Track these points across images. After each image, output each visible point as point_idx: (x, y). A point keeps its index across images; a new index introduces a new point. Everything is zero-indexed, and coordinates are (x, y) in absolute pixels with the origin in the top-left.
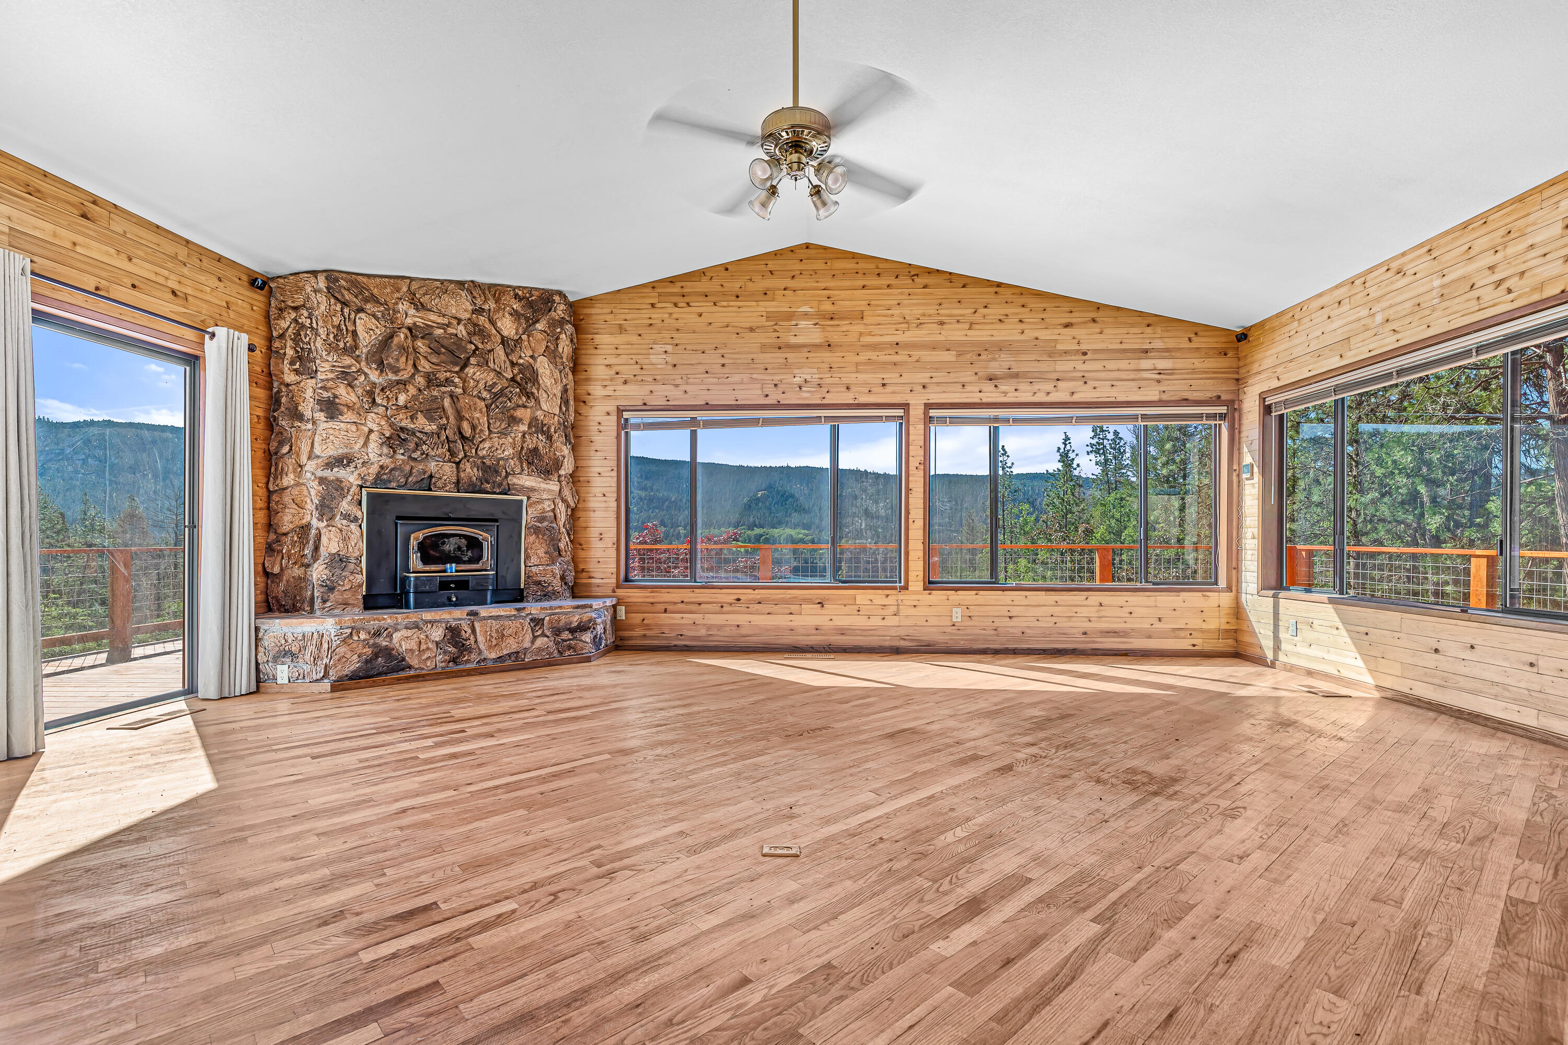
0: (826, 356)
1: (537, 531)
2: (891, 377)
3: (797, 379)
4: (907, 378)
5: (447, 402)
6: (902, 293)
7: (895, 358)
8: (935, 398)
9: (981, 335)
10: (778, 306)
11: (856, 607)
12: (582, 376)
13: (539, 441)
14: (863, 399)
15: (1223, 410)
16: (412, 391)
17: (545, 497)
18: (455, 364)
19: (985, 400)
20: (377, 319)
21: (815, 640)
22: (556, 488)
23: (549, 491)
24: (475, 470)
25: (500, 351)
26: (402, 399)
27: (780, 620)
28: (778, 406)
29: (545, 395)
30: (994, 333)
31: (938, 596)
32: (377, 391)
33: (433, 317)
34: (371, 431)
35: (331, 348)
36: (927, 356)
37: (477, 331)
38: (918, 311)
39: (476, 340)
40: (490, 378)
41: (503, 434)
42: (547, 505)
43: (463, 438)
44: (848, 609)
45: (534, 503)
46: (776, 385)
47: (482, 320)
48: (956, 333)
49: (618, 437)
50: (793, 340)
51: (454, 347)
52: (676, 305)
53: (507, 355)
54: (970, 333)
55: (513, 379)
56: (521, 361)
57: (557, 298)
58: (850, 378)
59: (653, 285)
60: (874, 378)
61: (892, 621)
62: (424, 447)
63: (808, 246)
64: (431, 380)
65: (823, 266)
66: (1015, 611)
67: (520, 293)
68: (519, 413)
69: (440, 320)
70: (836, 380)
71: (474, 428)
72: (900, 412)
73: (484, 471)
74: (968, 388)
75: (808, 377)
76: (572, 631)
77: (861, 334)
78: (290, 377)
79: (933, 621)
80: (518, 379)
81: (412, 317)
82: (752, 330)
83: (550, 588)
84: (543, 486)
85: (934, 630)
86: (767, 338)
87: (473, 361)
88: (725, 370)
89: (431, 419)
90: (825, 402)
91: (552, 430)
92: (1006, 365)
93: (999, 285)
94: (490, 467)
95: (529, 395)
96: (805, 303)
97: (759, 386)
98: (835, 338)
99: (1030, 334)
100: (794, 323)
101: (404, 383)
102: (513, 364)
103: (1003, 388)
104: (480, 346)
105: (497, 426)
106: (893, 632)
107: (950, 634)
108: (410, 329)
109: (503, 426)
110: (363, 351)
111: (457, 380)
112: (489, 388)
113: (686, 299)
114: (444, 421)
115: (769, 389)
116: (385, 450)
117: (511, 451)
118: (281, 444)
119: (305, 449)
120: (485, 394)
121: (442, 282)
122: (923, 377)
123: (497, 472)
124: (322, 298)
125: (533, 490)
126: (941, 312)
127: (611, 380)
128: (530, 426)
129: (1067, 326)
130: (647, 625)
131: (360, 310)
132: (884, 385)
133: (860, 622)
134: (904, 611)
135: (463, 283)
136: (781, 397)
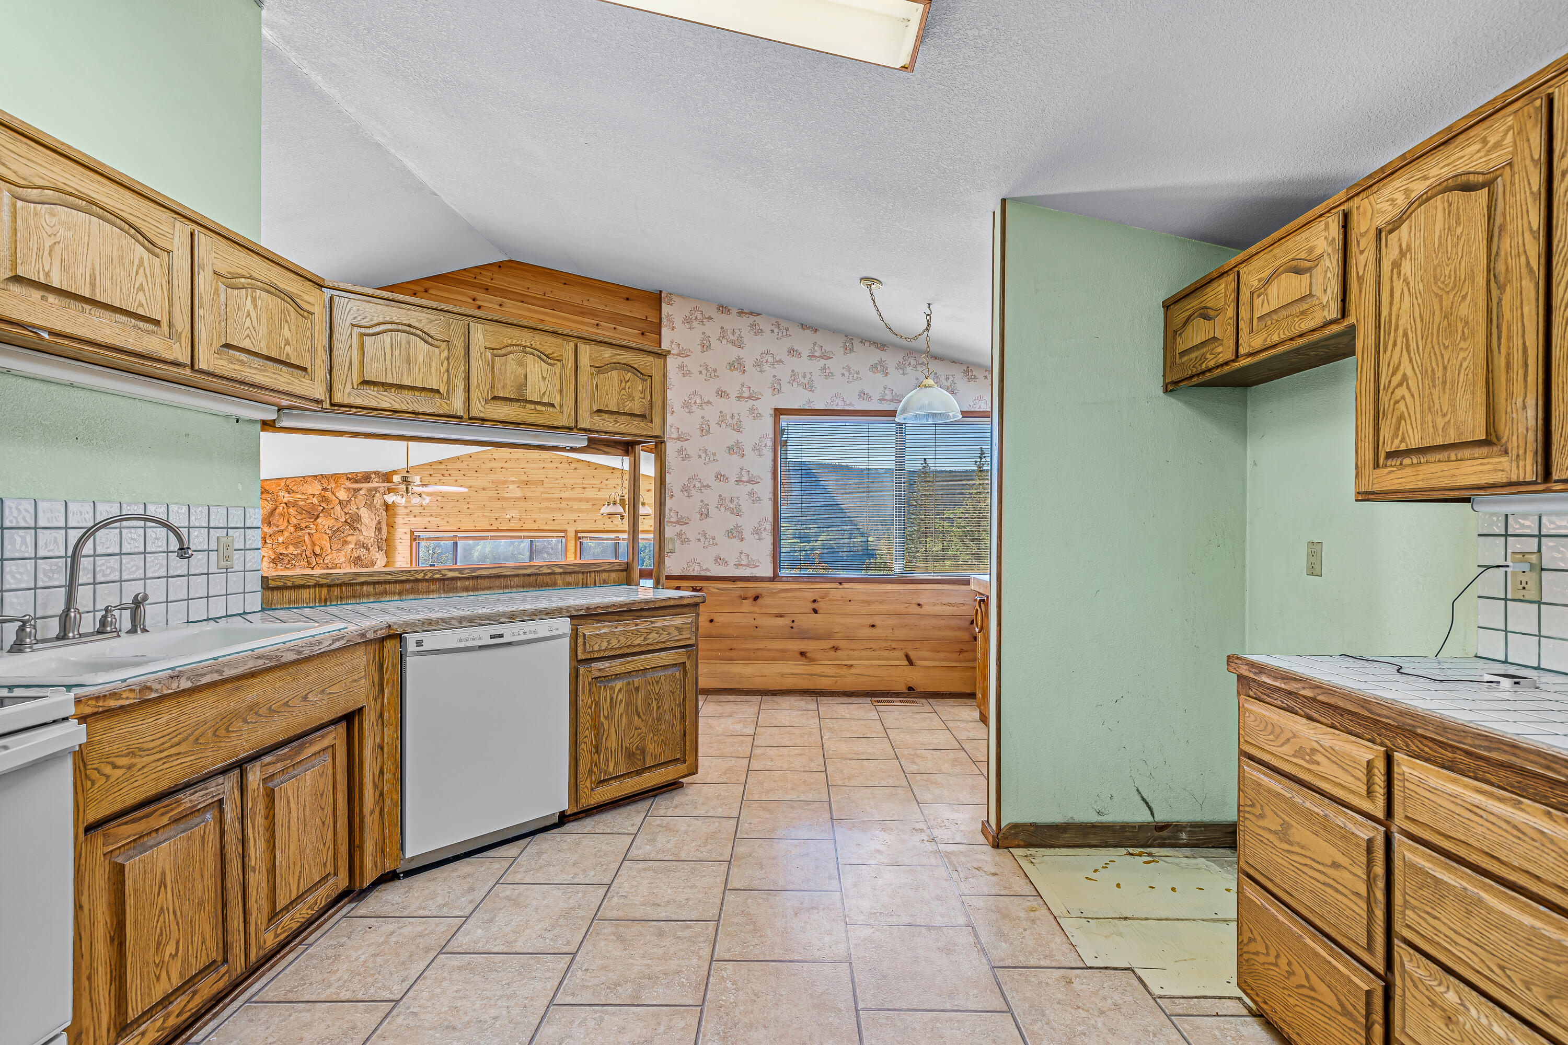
0: (524, 504)
2: (557, 515)
3: (508, 516)
4: (566, 516)
5: (307, 538)
6: (564, 471)
7: (560, 506)
8: (580, 527)
10: (499, 476)
12: (390, 512)
13: (362, 552)
14: (542, 528)
16: (286, 534)
18: (311, 518)
20: (268, 501)
25: (338, 508)
26: (280, 540)
28: (498, 530)
29: (365, 528)
32: (267, 536)
33: (299, 496)
34: (264, 556)
36: (577, 505)
37: (324, 499)
38: (572, 481)
39: (324, 505)
40: (331, 522)
41: (340, 550)
43: (315, 555)
47: (327, 494)
49: (411, 546)
50: (506, 495)
51: (310, 510)
52: (443, 475)
53: (342, 509)
55: (346, 521)
56: (350, 512)
57: (373, 476)
58: (536, 516)
59: (431, 464)
60: (550, 516)
62: (293, 562)
64: (297, 528)
65: (523, 456)
67: (350, 476)
68: (349, 539)
69: (303, 497)
70: (527, 517)
71: (322, 549)
72: (563, 534)
74: (597, 522)
75: (514, 515)
77: (542, 493)
80: (349, 521)
81: (287, 497)
86: (493, 494)
87: (321, 515)
88: (469, 511)
89: (297, 548)
90: (522, 528)
91: (369, 545)
95: (355, 529)
96: (513, 475)
97: (487, 519)
98: (528, 495)
100: (506, 486)
101: (282, 531)
102: (346, 513)
104: (326, 507)
105: (336, 547)
108: (286, 504)
109: (339, 546)
111: (312, 526)
112: (331, 528)
113: (449, 472)
114: (305, 548)
115: (493, 521)
116: (272, 565)
117: (344, 559)
120: (328, 531)
121: (304, 477)
122: (574, 516)
126: (583, 482)
127: (407, 515)
128: (356, 545)
132: (554, 520)
135: (316, 476)
136: (499, 525)
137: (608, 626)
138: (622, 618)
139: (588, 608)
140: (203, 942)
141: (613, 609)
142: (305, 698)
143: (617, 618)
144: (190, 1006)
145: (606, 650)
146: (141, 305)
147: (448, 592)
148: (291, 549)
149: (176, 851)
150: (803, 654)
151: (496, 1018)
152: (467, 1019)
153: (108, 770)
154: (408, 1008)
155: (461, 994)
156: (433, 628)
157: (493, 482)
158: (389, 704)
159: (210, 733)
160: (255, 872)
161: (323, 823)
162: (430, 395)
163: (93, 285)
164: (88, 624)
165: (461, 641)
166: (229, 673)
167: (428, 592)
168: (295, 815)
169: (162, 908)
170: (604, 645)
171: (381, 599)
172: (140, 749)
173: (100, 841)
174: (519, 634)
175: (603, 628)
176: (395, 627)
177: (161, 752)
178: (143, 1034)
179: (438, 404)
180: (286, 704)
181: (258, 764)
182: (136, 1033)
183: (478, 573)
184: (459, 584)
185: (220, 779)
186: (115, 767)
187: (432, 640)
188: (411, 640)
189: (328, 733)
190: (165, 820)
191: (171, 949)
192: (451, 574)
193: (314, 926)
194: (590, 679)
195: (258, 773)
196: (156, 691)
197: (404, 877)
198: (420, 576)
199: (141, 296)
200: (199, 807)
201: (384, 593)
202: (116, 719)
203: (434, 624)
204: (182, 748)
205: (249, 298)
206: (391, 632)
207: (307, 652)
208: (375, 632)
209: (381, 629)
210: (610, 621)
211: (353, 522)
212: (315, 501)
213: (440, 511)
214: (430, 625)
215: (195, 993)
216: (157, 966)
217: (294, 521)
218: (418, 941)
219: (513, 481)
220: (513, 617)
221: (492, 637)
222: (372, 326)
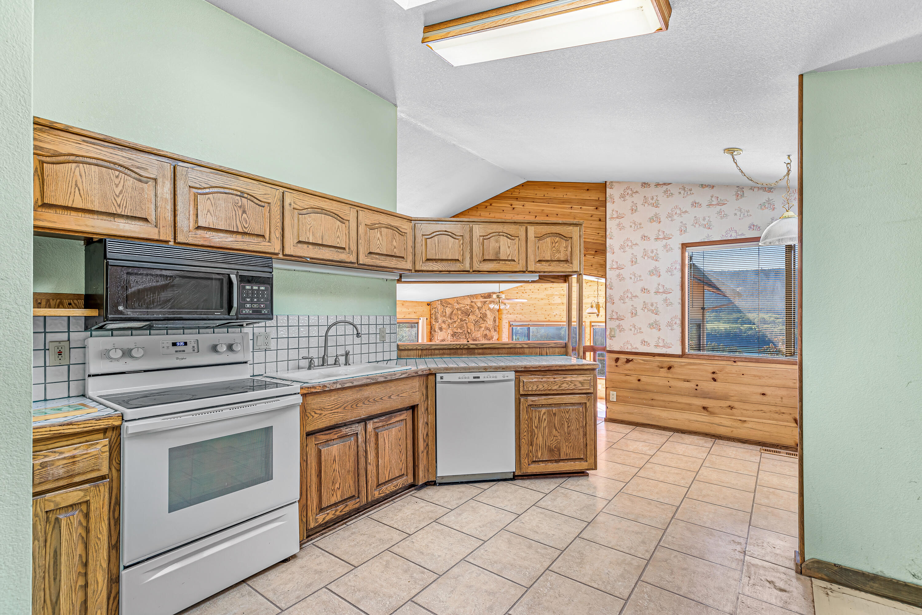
0: (562, 307)
3: (554, 314)
5: (465, 325)
8: (594, 320)
10: (549, 292)
12: (500, 312)
13: (487, 332)
16: (457, 323)
18: (467, 316)
20: (450, 308)
25: (477, 310)
26: (455, 326)
28: (549, 321)
29: (489, 320)
32: (450, 324)
33: (462, 305)
34: (448, 333)
35: (441, 316)
37: (472, 307)
40: (474, 318)
41: (478, 331)
43: (468, 333)
46: (548, 315)
47: (473, 304)
49: (509, 329)
50: (553, 302)
51: (466, 312)
52: (523, 293)
53: (479, 311)
55: (481, 317)
57: (492, 295)
62: (460, 337)
64: (461, 320)
67: (482, 295)
68: (482, 325)
71: (471, 330)
75: (557, 313)
78: (434, 323)
81: (457, 306)
82: (542, 299)
86: (547, 301)
87: (470, 314)
88: (535, 311)
89: (461, 329)
91: (491, 329)
95: (484, 321)
100: (554, 297)
101: (455, 322)
102: (481, 313)
104: (472, 310)
108: (457, 309)
109: (478, 329)
110: (447, 315)
111: (467, 319)
112: (474, 320)
113: (525, 291)
114: (464, 329)
117: (480, 336)
118: (432, 337)
119: (436, 338)
120: (473, 322)
121: (464, 296)
124: (440, 306)
127: (507, 314)
128: (485, 328)
131: (447, 307)
135: (468, 296)
136: (549, 319)
137: (537, 378)
138: (545, 374)
139: (525, 367)
140: (350, 487)
141: (540, 369)
142: (390, 397)
143: (543, 374)
144: (345, 510)
145: (536, 390)
146: (338, 243)
147: (471, 355)
148: (459, 330)
149: (339, 449)
150: (704, 408)
151: (439, 556)
152: (429, 552)
153: (313, 414)
154: (412, 539)
155: (432, 541)
156: (448, 372)
157: (547, 295)
158: (430, 404)
159: (350, 406)
160: (370, 465)
161: (400, 452)
162: (455, 262)
163: (322, 239)
164: (331, 361)
165: (460, 378)
166: (356, 383)
167: (462, 354)
168: (388, 446)
169: (334, 469)
170: (535, 388)
171: (442, 357)
172: (324, 408)
173: (314, 439)
174: (487, 377)
175: (535, 379)
176: (432, 370)
177: (331, 410)
178: (328, 514)
179: (458, 266)
180: (381, 399)
181: (372, 421)
182: (325, 513)
183: (484, 346)
184: (476, 351)
185: (357, 425)
186: (315, 413)
187: (447, 377)
188: (438, 376)
189: (403, 413)
190: (336, 437)
191: (337, 486)
192: (472, 346)
193: (398, 495)
194: (527, 406)
195: (372, 425)
196: (328, 387)
197: (438, 485)
198: (458, 347)
199: (338, 240)
200: (349, 434)
201: (444, 354)
202: (316, 396)
203: (449, 370)
204: (339, 410)
205: (379, 232)
206: (431, 372)
207: (389, 378)
208: (422, 371)
209: (426, 371)
210: (538, 375)
211: (484, 317)
212: (468, 307)
213: (521, 311)
214: (447, 370)
215: (347, 506)
216: (332, 490)
217: (460, 317)
218: (429, 514)
219: (557, 295)
220: (485, 369)
221: (474, 378)
222: (430, 234)
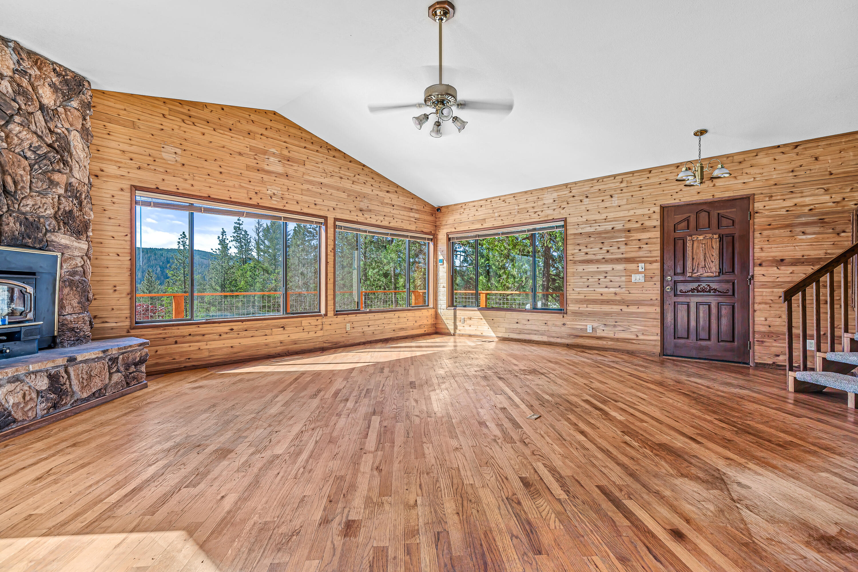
0: (286, 182)
1: (71, 284)
2: (319, 201)
3: (269, 192)
4: (326, 203)
6: (323, 157)
7: (321, 191)
8: (339, 216)
9: (357, 188)
10: (257, 144)
11: (302, 328)
13: (73, 205)
14: (306, 211)
15: (431, 237)
17: (76, 253)
19: (359, 220)
21: (280, 349)
22: (85, 247)
23: (80, 249)
24: (18, 225)
25: (40, 116)
27: (260, 340)
28: (257, 206)
29: (77, 165)
30: (362, 188)
31: (340, 318)
36: (335, 193)
37: (21, 92)
38: (331, 169)
39: (21, 100)
40: (35, 140)
41: (43, 194)
42: (79, 262)
43: (6, 192)
44: (297, 330)
45: (68, 259)
46: (256, 193)
47: (25, 84)
48: (347, 184)
49: (132, 209)
50: (266, 168)
52: (184, 121)
53: (46, 121)
54: (353, 185)
55: (52, 146)
56: (58, 130)
57: (86, 84)
58: (298, 197)
60: (311, 200)
61: (320, 333)
63: (275, 113)
65: (283, 128)
66: (370, 323)
67: (58, 69)
68: (56, 177)
70: (291, 197)
71: (15, 183)
72: (322, 221)
73: (27, 227)
74: (352, 213)
75: (275, 192)
76: (136, 364)
77: (304, 173)
79: (338, 331)
80: (56, 146)
82: (240, 154)
83: (82, 334)
84: (76, 244)
85: (338, 336)
86: (250, 162)
87: (17, 119)
88: (222, 176)
90: (285, 208)
91: (83, 197)
92: (367, 205)
93: (364, 166)
94: (32, 224)
95: (65, 163)
96: (274, 147)
97: (245, 191)
98: (291, 172)
99: (376, 192)
100: (266, 157)
102: (51, 132)
103: (366, 216)
104: (23, 107)
105: (39, 185)
106: (320, 340)
107: (346, 337)
109: (44, 187)
111: (2, 134)
112: (32, 149)
113: (192, 120)
115: (252, 194)
117: (50, 210)
120: (29, 154)
122: (333, 204)
123: (38, 228)
125: (67, 247)
126: (341, 172)
127: (125, 163)
128: (65, 191)
129: (388, 192)
130: (160, 355)
132: (315, 204)
133: (303, 336)
134: (326, 327)
136: (260, 201)
157: (251, 148)
213: (179, 168)
